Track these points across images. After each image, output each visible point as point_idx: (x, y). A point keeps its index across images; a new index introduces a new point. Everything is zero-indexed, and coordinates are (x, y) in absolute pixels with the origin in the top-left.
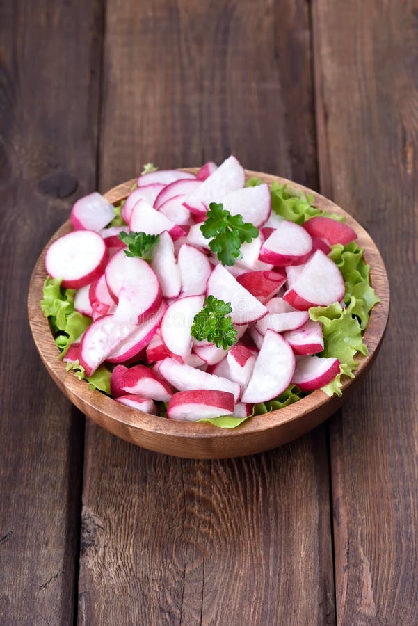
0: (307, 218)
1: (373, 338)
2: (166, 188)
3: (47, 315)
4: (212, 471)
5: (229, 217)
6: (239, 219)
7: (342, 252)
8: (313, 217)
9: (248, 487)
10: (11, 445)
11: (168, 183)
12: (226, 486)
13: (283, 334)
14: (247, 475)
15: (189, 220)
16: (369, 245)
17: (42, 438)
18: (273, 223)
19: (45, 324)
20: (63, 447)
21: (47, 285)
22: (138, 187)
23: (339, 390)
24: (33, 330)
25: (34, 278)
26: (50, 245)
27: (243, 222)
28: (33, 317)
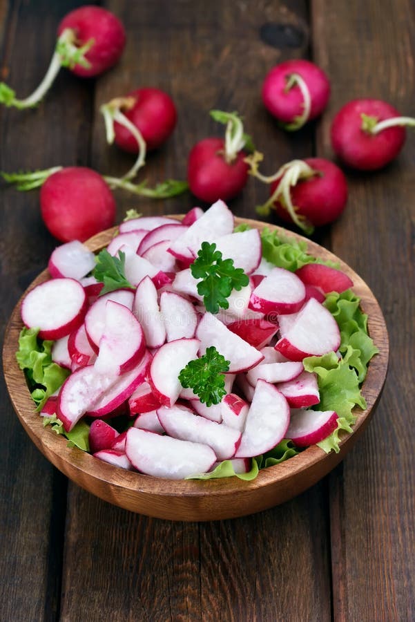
0: (300, 264)
1: (372, 391)
2: (150, 234)
3: (22, 368)
5: (219, 261)
6: (230, 264)
7: (337, 301)
8: (306, 263)
11: (151, 229)
13: (277, 385)
15: (174, 266)
16: (366, 294)
18: (264, 269)
19: (21, 377)
21: (23, 336)
22: (120, 234)
23: (337, 446)
24: (8, 384)
25: (9, 329)
26: (26, 295)
27: (233, 268)
28: (8, 370)
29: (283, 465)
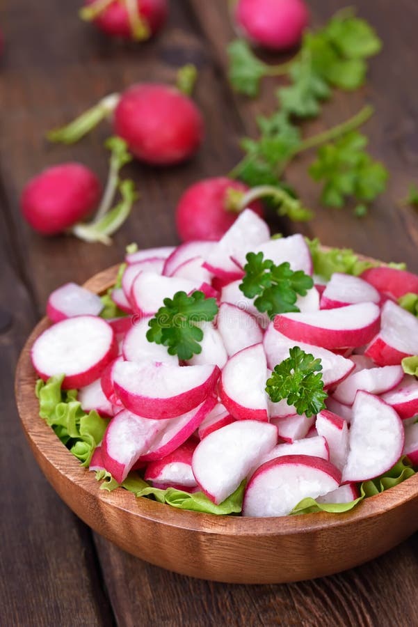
3: (50, 425)
4: (296, 605)
5: (273, 268)
6: (286, 269)
9: (351, 618)
10: (17, 614)
11: (166, 256)
12: (321, 620)
13: (380, 395)
14: (344, 603)
17: (55, 601)
19: (51, 434)
20: (88, 608)
22: (130, 265)
24: (36, 442)
25: (19, 386)
27: (292, 271)
28: (32, 428)
29: (407, 483)
